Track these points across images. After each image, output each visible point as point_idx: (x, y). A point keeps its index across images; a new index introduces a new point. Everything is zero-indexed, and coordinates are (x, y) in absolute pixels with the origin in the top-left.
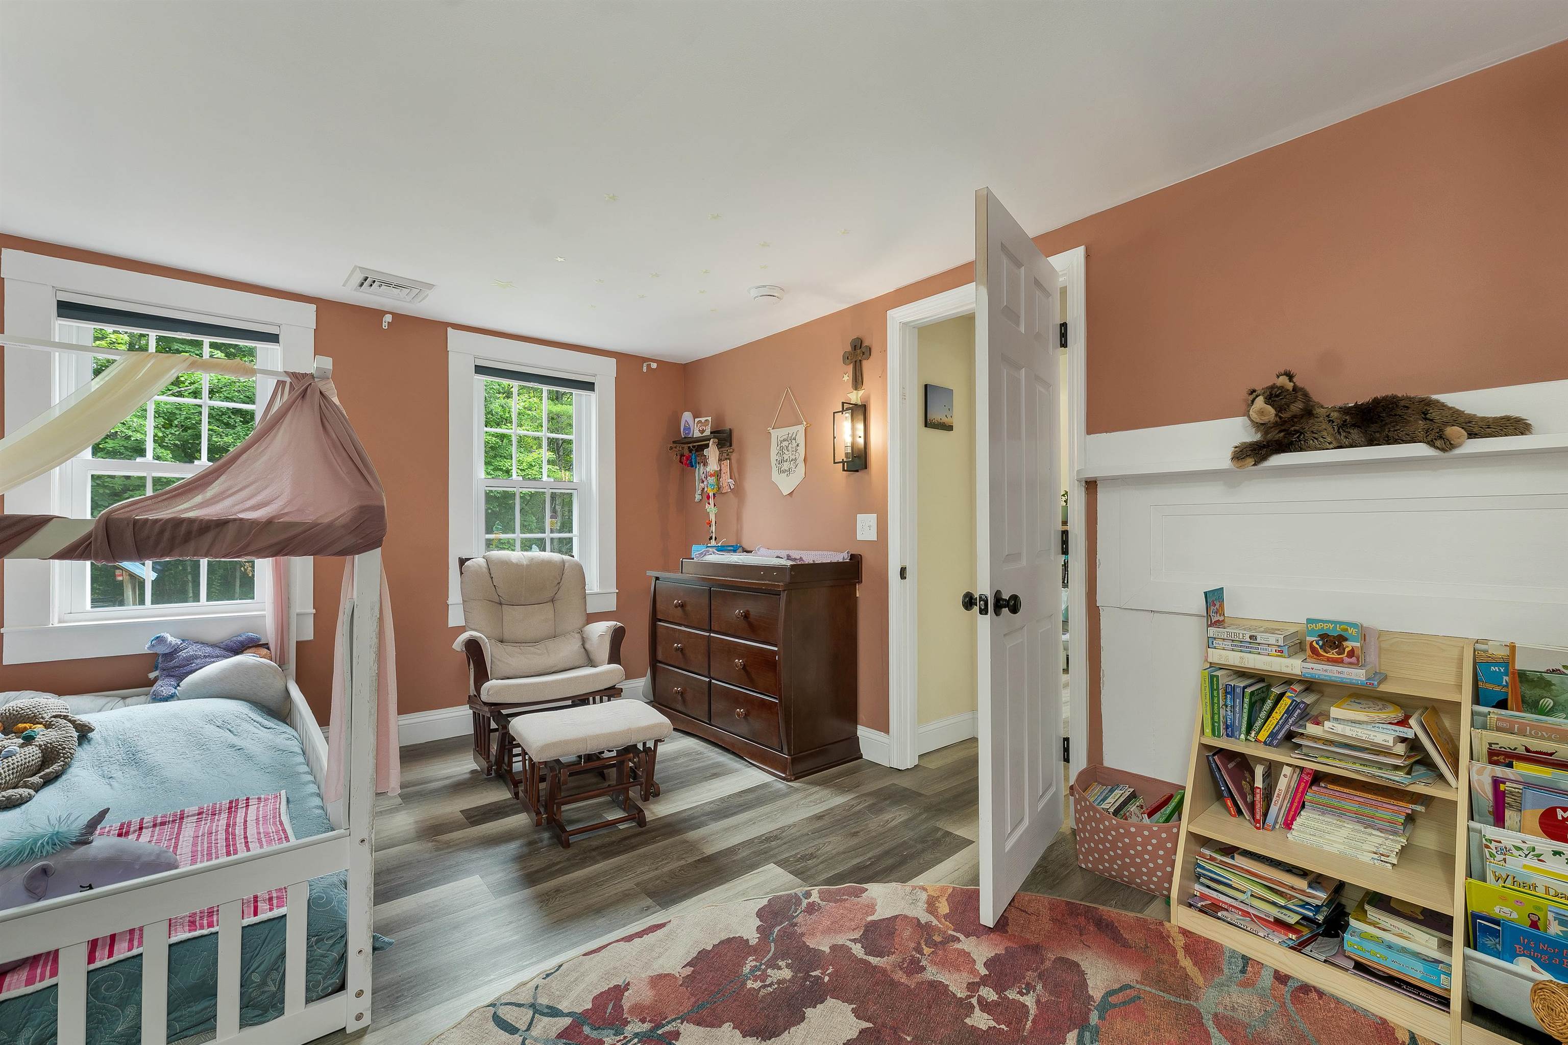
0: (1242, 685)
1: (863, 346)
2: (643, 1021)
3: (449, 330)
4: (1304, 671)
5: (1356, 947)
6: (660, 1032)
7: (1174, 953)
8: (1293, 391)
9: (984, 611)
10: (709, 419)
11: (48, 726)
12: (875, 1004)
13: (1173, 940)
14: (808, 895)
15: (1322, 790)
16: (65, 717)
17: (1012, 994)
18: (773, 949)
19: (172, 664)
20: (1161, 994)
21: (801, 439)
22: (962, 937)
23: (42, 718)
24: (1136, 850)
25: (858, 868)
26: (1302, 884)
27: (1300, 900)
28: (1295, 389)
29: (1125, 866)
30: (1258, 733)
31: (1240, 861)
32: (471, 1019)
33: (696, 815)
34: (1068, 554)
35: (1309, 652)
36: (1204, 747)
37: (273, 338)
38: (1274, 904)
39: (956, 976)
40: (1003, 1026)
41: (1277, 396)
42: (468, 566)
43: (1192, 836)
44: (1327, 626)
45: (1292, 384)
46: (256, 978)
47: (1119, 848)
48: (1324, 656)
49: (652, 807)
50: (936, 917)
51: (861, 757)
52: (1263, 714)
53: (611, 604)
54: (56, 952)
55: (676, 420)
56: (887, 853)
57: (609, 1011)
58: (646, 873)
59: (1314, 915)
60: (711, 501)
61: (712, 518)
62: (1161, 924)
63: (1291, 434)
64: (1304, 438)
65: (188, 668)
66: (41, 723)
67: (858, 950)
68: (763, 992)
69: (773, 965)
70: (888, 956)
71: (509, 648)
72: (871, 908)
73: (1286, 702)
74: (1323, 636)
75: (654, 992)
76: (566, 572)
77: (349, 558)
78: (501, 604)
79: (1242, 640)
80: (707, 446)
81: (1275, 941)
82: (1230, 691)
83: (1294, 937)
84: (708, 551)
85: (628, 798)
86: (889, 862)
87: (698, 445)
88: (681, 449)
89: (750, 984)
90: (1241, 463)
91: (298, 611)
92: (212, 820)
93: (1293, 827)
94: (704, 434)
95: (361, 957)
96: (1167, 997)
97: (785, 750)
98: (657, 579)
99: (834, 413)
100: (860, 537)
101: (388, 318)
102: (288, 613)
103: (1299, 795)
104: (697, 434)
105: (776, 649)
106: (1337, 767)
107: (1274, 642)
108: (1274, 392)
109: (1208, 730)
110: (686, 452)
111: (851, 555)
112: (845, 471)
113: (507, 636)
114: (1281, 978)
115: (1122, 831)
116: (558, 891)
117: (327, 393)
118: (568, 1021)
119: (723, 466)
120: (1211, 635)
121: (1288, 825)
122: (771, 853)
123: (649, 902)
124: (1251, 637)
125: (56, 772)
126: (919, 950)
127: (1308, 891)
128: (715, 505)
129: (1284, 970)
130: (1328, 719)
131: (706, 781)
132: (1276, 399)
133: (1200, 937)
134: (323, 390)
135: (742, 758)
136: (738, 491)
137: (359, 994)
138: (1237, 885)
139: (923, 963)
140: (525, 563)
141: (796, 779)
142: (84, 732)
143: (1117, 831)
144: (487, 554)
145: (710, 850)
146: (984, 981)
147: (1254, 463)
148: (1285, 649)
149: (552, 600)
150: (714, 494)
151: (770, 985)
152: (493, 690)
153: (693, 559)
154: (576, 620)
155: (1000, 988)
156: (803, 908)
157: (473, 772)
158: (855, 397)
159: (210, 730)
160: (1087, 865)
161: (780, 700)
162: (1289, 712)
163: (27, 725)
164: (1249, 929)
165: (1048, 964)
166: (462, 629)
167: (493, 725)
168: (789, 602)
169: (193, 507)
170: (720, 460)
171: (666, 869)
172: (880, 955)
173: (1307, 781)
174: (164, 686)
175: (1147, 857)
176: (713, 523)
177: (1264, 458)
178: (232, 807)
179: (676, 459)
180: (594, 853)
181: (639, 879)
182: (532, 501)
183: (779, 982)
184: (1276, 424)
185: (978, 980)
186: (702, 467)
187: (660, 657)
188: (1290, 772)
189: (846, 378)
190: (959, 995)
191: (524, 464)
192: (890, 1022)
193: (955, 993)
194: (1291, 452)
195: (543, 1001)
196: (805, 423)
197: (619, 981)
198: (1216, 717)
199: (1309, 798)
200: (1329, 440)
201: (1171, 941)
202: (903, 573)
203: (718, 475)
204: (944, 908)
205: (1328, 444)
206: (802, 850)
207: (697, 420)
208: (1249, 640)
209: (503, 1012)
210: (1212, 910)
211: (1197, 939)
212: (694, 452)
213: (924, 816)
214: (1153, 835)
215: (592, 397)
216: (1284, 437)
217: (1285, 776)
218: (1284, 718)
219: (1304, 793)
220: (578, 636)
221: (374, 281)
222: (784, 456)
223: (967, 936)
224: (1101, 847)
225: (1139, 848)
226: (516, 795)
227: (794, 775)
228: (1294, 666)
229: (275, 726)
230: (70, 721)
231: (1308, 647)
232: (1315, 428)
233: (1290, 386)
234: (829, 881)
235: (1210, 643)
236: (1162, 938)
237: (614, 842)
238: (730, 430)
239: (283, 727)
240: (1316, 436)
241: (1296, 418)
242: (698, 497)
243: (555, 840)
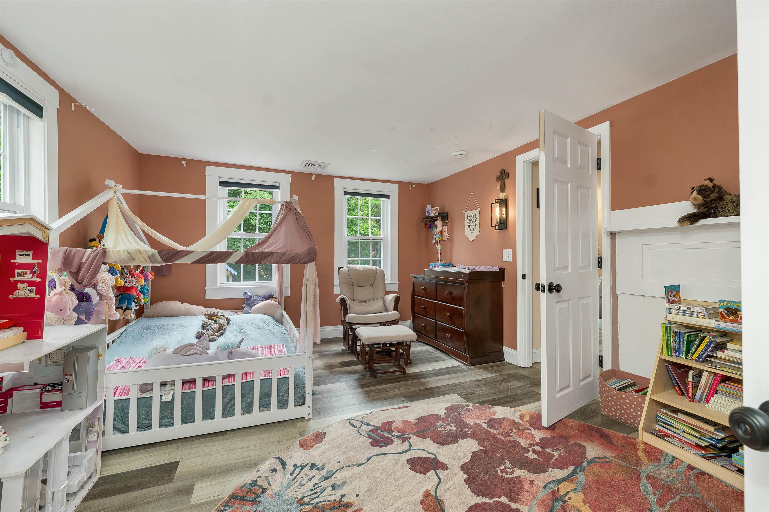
0: (683, 332)
1: (505, 173)
2: (399, 432)
3: (335, 178)
4: (716, 325)
5: (738, 461)
6: (404, 436)
7: (637, 450)
8: (712, 188)
9: (543, 291)
10: (438, 208)
11: (220, 318)
12: (487, 443)
13: (639, 446)
14: (468, 406)
15: (726, 385)
16: (224, 316)
17: (548, 450)
18: (450, 420)
19: (249, 302)
20: (623, 463)
21: (478, 216)
22: (532, 429)
23: (218, 316)
24: (626, 406)
25: (493, 400)
26: (712, 429)
27: (710, 436)
28: (714, 186)
29: (622, 414)
30: (692, 355)
31: (680, 416)
32: (342, 422)
33: (426, 373)
34: (601, 268)
35: (720, 316)
36: (662, 361)
37: (277, 187)
38: (695, 436)
39: (525, 440)
40: (541, 459)
41: (703, 190)
42: (341, 270)
43: (652, 401)
44: (729, 304)
45: (712, 184)
46: (281, 394)
47: (618, 405)
48: (728, 319)
49: (409, 369)
50: (523, 421)
51: (504, 360)
52: (695, 346)
53: (396, 289)
54: (235, 374)
55: (424, 208)
56: (507, 397)
57: (387, 427)
58: (404, 390)
59: (716, 443)
60: (439, 244)
61: (439, 252)
62: (635, 439)
63: (710, 209)
64: (717, 210)
65: (253, 304)
66: (218, 317)
67: (485, 426)
68: (443, 432)
69: (449, 425)
70: (497, 430)
71: (356, 303)
72: (495, 414)
73: (706, 341)
74: (726, 309)
75: (403, 425)
76: (378, 274)
77: (306, 264)
78: (353, 286)
79: (684, 310)
80: (437, 220)
81: (692, 452)
82: (677, 334)
83: (704, 452)
84: (436, 266)
85: (399, 364)
86: (507, 400)
87: (433, 220)
88: (426, 221)
89: (439, 429)
90: (681, 224)
91: (286, 286)
92: (265, 350)
93: (710, 402)
94: (436, 215)
95: (309, 395)
96: (625, 464)
97: (467, 352)
98: (415, 277)
99: (492, 204)
100: (504, 260)
101: (314, 176)
102: (282, 286)
103: (714, 387)
104: (432, 215)
105: (463, 308)
106: (730, 373)
107: (700, 311)
108: (701, 189)
109: (665, 353)
110: (429, 223)
111: (500, 268)
112: (497, 230)
113: (355, 298)
114: (691, 468)
115: (619, 397)
116: (372, 391)
117: (297, 209)
118: (373, 428)
119: (444, 228)
120: (668, 307)
121: (708, 401)
122: (455, 390)
123: (405, 399)
124: (688, 308)
125: (223, 332)
126: (511, 430)
127: (715, 432)
128: (440, 246)
129: (693, 464)
130: (727, 349)
131: (433, 362)
132: (703, 192)
133: (653, 446)
134: (296, 208)
135: (449, 355)
136: (451, 239)
137: (309, 407)
138: (676, 426)
139: (512, 434)
140: (362, 270)
141: (472, 366)
142: (228, 321)
143: (616, 396)
144: (348, 266)
145: (430, 386)
146: (537, 444)
147: (689, 223)
148: (706, 315)
149: (372, 285)
150: (440, 241)
151: (447, 430)
152: (350, 317)
153: (429, 269)
154: (381, 294)
155: (543, 447)
156: (465, 409)
157: (343, 350)
158: (502, 196)
159: (261, 324)
160: (605, 413)
161: (465, 330)
162: (708, 346)
163: (214, 317)
164: (679, 446)
165: (570, 444)
166: (339, 295)
167: (350, 333)
168: (468, 288)
169: (265, 248)
170: (443, 226)
171: (412, 390)
172: (494, 429)
173: (718, 381)
174: (247, 309)
175: (632, 410)
176: (440, 254)
177: (696, 221)
178: (271, 347)
179: (424, 225)
180: (385, 381)
181: (402, 392)
182: (365, 245)
183: (450, 430)
184: (703, 204)
185: (534, 443)
186: (435, 229)
187: (416, 311)
188: (707, 375)
189: (498, 187)
190: (524, 446)
191: (364, 228)
192: (491, 449)
193: (523, 446)
194: (711, 218)
195: (365, 421)
196: (480, 209)
197: (391, 420)
198: (669, 346)
199: (719, 389)
200: (732, 211)
201: (637, 446)
202: (524, 276)
203: (441, 232)
204: (527, 418)
205: (731, 213)
206: (469, 391)
207: (433, 208)
208: (687, 310)
209: (352, 421)
210: (663, 436)
211: (651, 447)
212: (431, 223)
213: (529, 386)
214: (634, 399)
215: (388, 201)
216: (707, 210)
217: (705, 376)
218: (705, 348)
219: (717, 386)
220: (382, 300)
221: (310, 164)
222: (471, 223)
223: (535, 429)
224: (610, 404)
225: (628, 406)
226: (358, 359)
227: (471, 364)
228: (711, 323)
229: (279, 325)
230: (225, 317)
231: (720, 314)
232: (724, 206)
233: (711, 185)
234: (478, 403)
235: (668, 311)
236: (633, 444)
237: (394, 379)
238: (447, 212)
239: (282, 326)
240: (723, 209)
241: (713, 201)
242: (433, 242)
243: (372, 375)
